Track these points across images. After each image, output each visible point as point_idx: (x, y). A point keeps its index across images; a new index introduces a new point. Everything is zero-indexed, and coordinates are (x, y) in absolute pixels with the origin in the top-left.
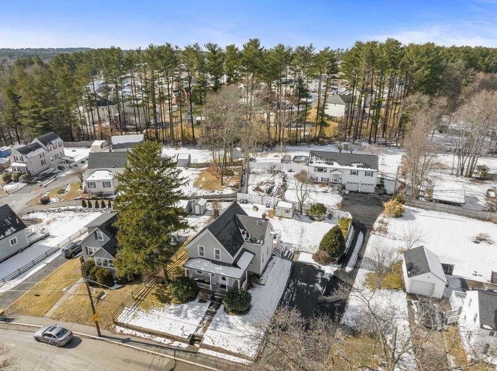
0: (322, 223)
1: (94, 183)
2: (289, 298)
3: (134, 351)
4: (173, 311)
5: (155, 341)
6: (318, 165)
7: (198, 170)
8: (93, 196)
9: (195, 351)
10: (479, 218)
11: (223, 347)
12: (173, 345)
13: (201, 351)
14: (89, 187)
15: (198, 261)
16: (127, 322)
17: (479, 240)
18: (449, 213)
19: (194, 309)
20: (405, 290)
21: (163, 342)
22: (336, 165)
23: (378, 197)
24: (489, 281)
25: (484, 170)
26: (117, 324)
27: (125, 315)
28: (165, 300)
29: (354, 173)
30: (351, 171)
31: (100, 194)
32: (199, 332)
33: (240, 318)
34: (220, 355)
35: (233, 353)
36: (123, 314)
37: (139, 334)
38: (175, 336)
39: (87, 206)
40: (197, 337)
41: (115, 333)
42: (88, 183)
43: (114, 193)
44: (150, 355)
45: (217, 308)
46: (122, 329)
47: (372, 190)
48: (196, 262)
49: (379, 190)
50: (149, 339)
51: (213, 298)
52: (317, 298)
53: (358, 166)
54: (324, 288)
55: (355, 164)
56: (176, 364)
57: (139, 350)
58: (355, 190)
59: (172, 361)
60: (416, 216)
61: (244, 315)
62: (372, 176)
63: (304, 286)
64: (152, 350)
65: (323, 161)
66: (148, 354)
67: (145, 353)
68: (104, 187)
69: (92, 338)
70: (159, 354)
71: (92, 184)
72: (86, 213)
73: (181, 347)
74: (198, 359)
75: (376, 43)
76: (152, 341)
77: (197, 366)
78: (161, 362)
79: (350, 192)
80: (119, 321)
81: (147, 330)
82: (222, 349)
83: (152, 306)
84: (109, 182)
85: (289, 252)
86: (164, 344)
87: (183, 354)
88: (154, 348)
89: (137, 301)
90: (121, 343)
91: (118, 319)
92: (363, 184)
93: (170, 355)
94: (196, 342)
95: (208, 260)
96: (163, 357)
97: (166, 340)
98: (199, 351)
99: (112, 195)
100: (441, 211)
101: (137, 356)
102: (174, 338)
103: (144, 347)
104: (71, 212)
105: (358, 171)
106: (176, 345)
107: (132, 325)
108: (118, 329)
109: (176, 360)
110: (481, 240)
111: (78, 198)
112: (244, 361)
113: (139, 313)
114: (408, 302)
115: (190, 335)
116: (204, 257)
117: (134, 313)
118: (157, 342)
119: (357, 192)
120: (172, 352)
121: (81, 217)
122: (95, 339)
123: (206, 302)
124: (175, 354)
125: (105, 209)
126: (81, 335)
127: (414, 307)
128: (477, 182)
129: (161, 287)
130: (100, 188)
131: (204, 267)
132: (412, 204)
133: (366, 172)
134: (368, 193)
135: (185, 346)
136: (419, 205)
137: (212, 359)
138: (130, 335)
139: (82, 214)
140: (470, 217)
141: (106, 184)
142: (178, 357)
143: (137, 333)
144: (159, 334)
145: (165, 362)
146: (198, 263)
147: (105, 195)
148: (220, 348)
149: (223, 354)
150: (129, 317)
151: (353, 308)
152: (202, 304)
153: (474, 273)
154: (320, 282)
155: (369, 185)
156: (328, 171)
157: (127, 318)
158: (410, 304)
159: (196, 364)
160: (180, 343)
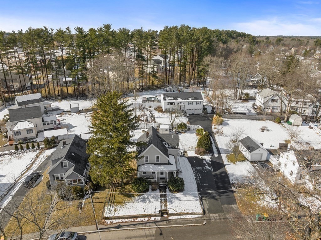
0: (186, 134)
1: (20, 131)
2: (198, 177)
3: (128, 231)
4: (140, 200)
5: (138, 221)
6: (169, 101)
7: (88, 114)
8: (20, 141)
9: (167, 219)
10: (257, 120)
11: (183, 212)
12: (151, 220)
13: (170, 218)
14: (15, 135)
15: (146, 166)
16: (112, 215)
17: (263, 130)
18: (243, 119)
19: (152, 196)
20: (248, 160)
21: (143, 220)
22: (180, 100)
23: (204, 115)
24: (278, 148)
25: (247, 95)
26: (105, 218)
27: (108, 212)
28: (130, 196)
29: (190, 104)
30: (189, 102)
31: (25, 139)
32: (164, 208)
33: (182, 193)
34: (182, 217)
35: (190, 213)
36: (107, 211)
37: (124, 220)
38: (150, 214)
39: (20, 149)
40: (164, 211)
41: (107, 225)
42: (15, 132)
43: (35, 137)
44: (141, 230)
45: (165, 192)
46: (111, 221)
47: (200, 112)
48: (145, 167)
49: (204, 112)
50: (133, 221)
51: (160, 187)
52: (211, 174)
53: (192, 99)
54: (211, 168)
55: (190, 98)
56: (161, 230)
57: (131, 229)
58: (192, 113)
59: (157, 229)
60: (228, 123)
61: (182, 191)
62: (200, 104)
63: (201, 169)
64: (140, 227)
65: (172, 99)
66: (139, 230)
67: (136, 230)
68: (28, 133)
69: (92, 233)
70: (146, 227)
71: (18, 133)
72: (20, 155)
73: (157, 220)
74: (172, 223)
75: (177, 27)
76: (136, 222)
77: (174, 227)
78: (151, 231)
79: (189, 115)
80: (107, 216)
81: (130, 216)
82: (183, 213)
83: (124, 201)
84: (32, 129)
85: (181, 152)
86: (145, 221)
87: (161, 223)
88: (141, 225)
89: (111, 201)
90: (117, 229)
91: (105, 215)
92: (195, 109)
93: (154, 226)
94: (164, 214)
95: (152, 164)
96: (150, 228)
97: (145, 218)
98: (169, 218)
99: (34, 138)
100: (239, 119)
101: (132, 233)
102: (150, 216)
103: (134, 226)
104: (7, 156)
105: (192, 102)
106: (153, 219)
107: (117, 216)
108: (108, 222)
109: (159, 228)
110: (264, 130)
111: (7, 145)
112: (198, 216)
113: (118, 207)
114: (253, 165)
115: (159, 211)
116: (149, 162)
117: (113, 209)
118: (140, 221)
119: (193, 114)
120: (154, 224)
121: (18, 158)
122: (95, 232)
123: (156, 190)
124: (156, 224)
125: (36, 149)
126: (82, 233)
127: (257, 167)
128: (245, 102)
129: (121, 189)
130: (24, 135)
131: (151, 169)
132: (224, 117)
133: (197, 102)
134: (199, 114)
135: (158, 218)
136: (228, 117)
137: (179, 220)
138: (118, 223)
139: (17, 155)
140: (253, 120)
141: (29, 131)
142: (159, 225)
143: (123, 220)
144: (139, 216)
145: (154, 231)
146: (146, 167)
147: (29, 140)
148: (181, 213)
149: (184, 216)
150: (112, 212)
151: (232, 174)
152: (155, 192)
153: (271, 146)
154: (207, 165)
155: (198, 109)
156: (176, 104)
157: (111, 213)
158: (254, 167)
159: (173, 226)
160: (155, 217)
